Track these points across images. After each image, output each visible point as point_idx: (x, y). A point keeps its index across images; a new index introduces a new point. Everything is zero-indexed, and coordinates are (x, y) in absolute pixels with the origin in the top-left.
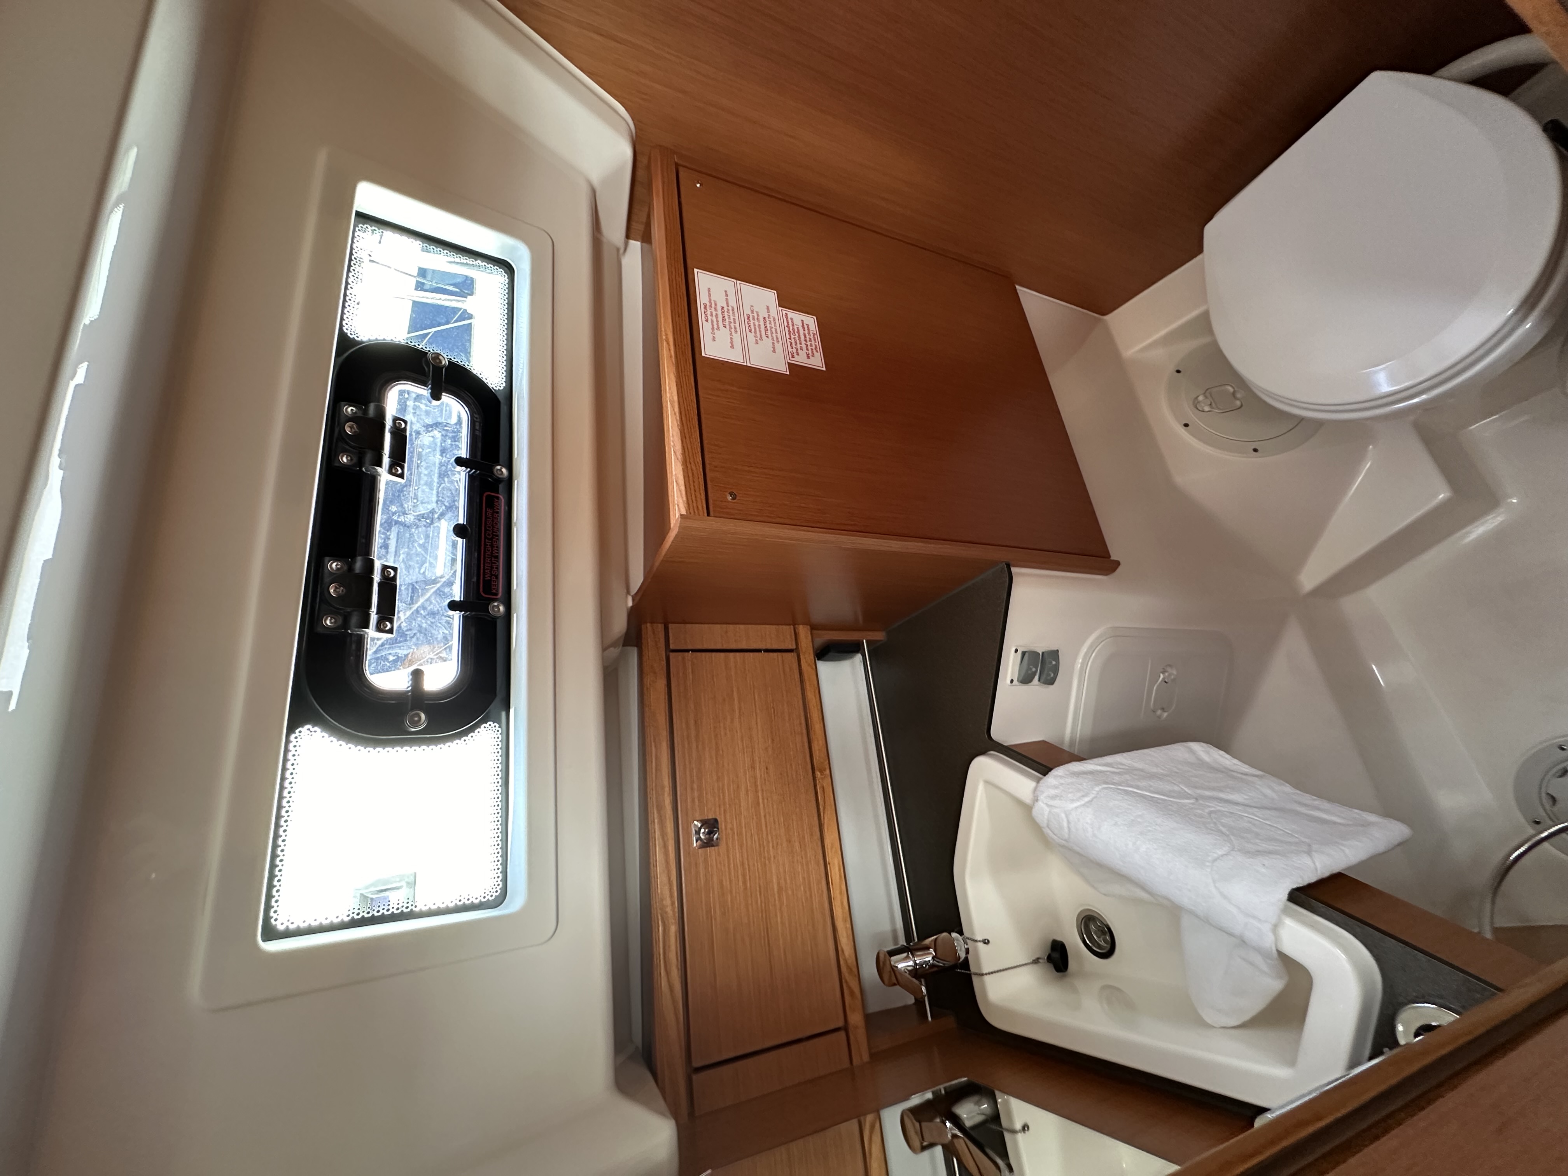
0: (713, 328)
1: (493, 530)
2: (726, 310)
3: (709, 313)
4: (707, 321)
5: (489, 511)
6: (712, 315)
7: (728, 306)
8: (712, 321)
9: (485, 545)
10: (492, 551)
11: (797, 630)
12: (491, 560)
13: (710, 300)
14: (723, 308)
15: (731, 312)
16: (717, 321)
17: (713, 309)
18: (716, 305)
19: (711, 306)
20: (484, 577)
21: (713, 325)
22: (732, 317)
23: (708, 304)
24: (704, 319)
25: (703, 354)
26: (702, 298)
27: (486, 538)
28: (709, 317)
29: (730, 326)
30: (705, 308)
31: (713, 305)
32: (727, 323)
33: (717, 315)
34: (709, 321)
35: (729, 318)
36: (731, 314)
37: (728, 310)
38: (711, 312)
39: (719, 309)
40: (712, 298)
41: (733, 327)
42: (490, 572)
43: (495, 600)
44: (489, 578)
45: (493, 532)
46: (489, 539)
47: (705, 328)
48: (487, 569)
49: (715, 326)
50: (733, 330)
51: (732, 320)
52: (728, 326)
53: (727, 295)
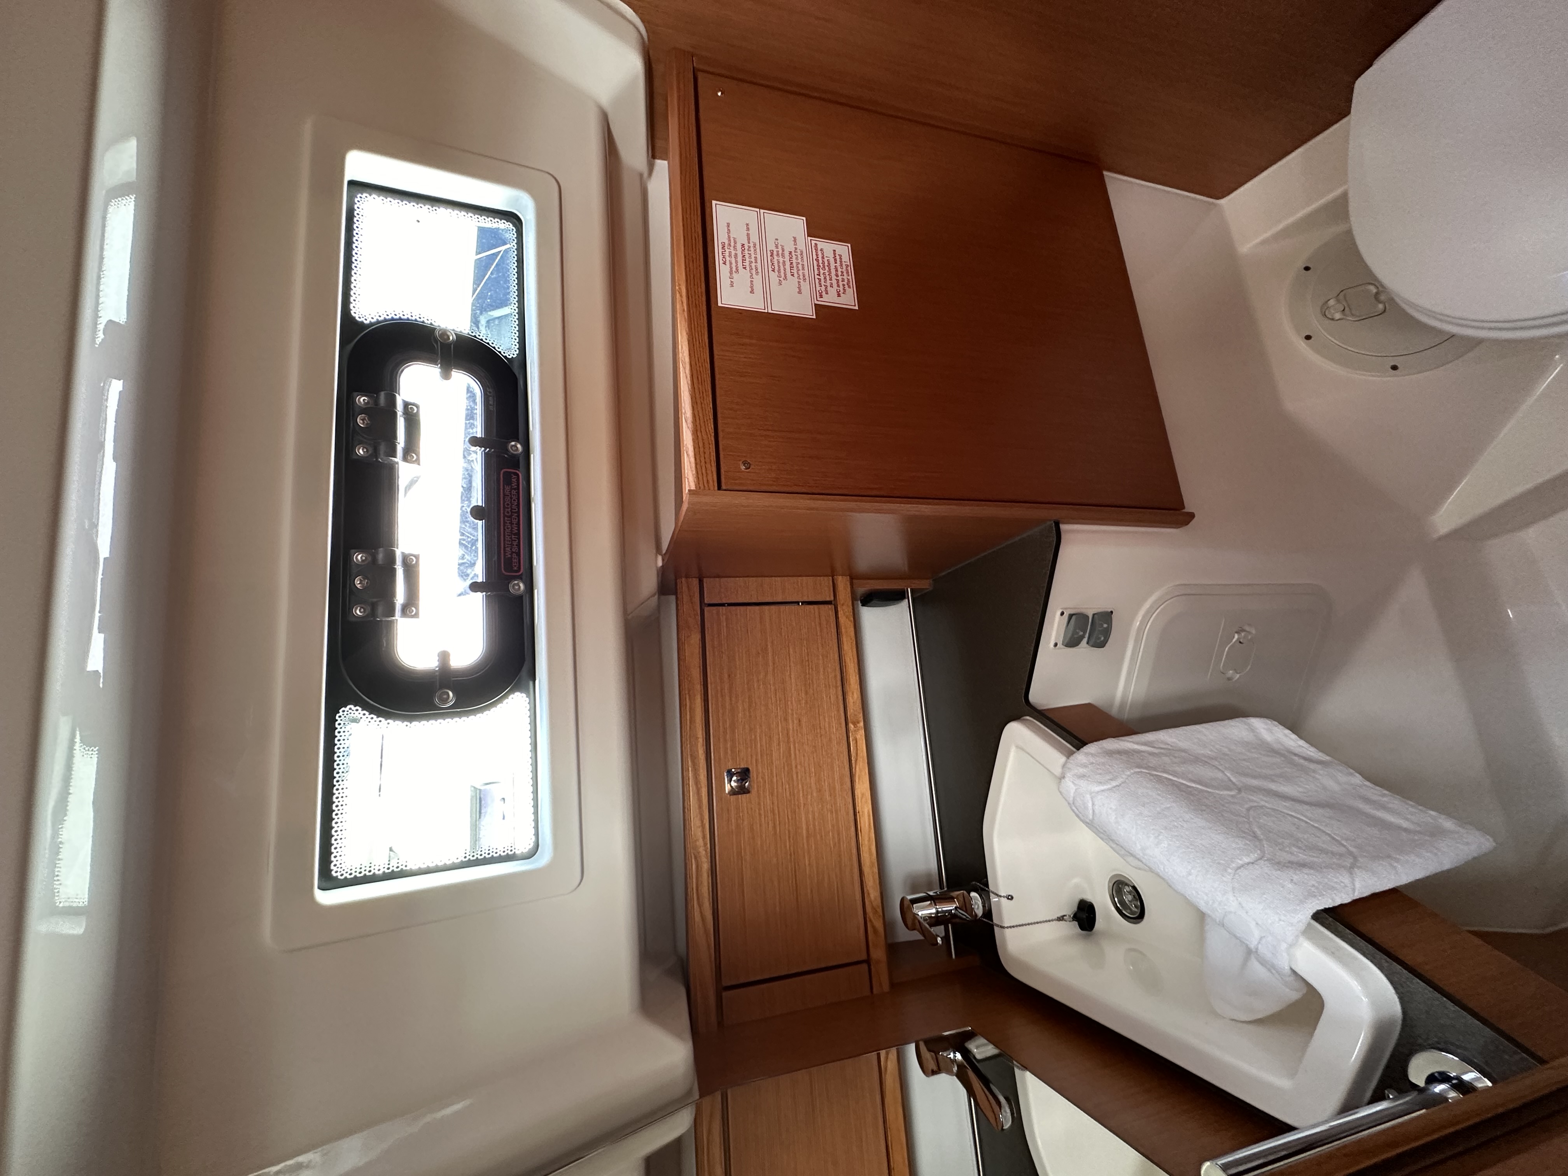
0: (731, 272)
1: (511, 507)
2: (746, 247)
3: (727, 254)
4: (725, 263)
5: (507, 488)
6: (730, 256)
7: (749, 243)
8: (731, 263)
9: (505, 523)
10: (512, 528)
11: (835, 582)
12: (511, 538)
13: (729, 237)
14: (743, 245)
15: (752, 249)
16: (736, 262)
17: (732, 248)
18: (735, 243)
19: (730, 245)
20: (505, 555)
21: (731, 268)
22: (753, 256)
23: (727, 242)
24: (721, 262)
25: (720, 304)
26: (720, 235)
27: (505, 516)
28: (728, 259)
29: (751, 266)
30: (723, 247)
31: (732, 244)
32: (747, 264)
33: (736, 255)
34: (728, 263)
35: (750, 257)
36: (752, 252)
37: (749, 247)
38: (730, 252)
39: (739, 246)
40: (732, 236)
41: (753, 267)
42: (511, 549)
43: (515, 578)
44: (510, 556)
45: (512, 509)
46: (508, 517)
47: (722, 272)
48: (508, 547)
49: (734, 269)
50: (754, 272)
51: (753, 260)
52: (748, 268)
53: (748, 229)
